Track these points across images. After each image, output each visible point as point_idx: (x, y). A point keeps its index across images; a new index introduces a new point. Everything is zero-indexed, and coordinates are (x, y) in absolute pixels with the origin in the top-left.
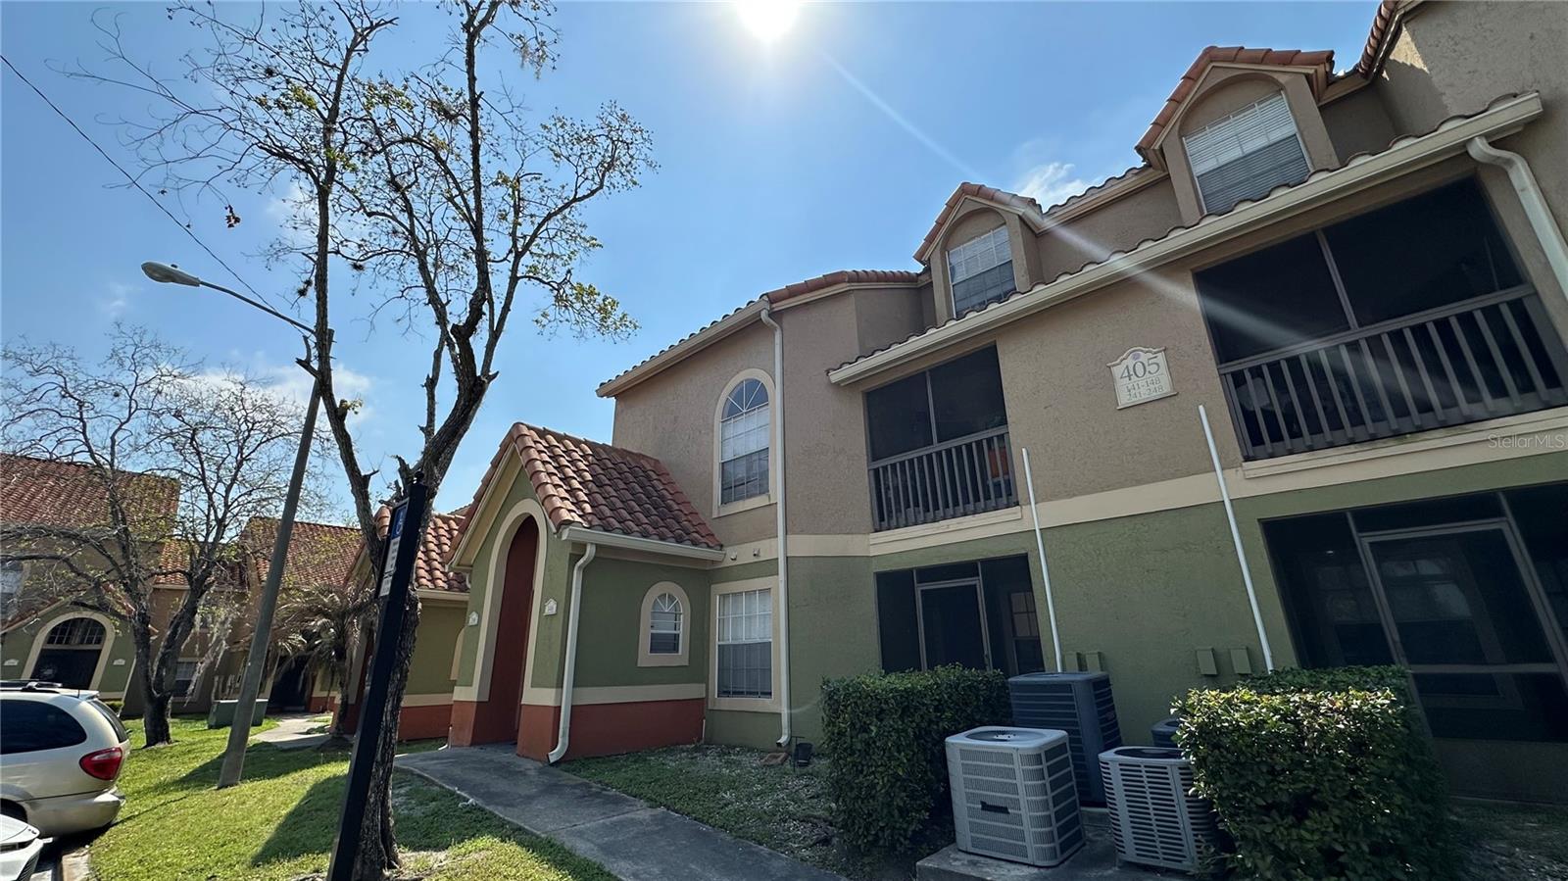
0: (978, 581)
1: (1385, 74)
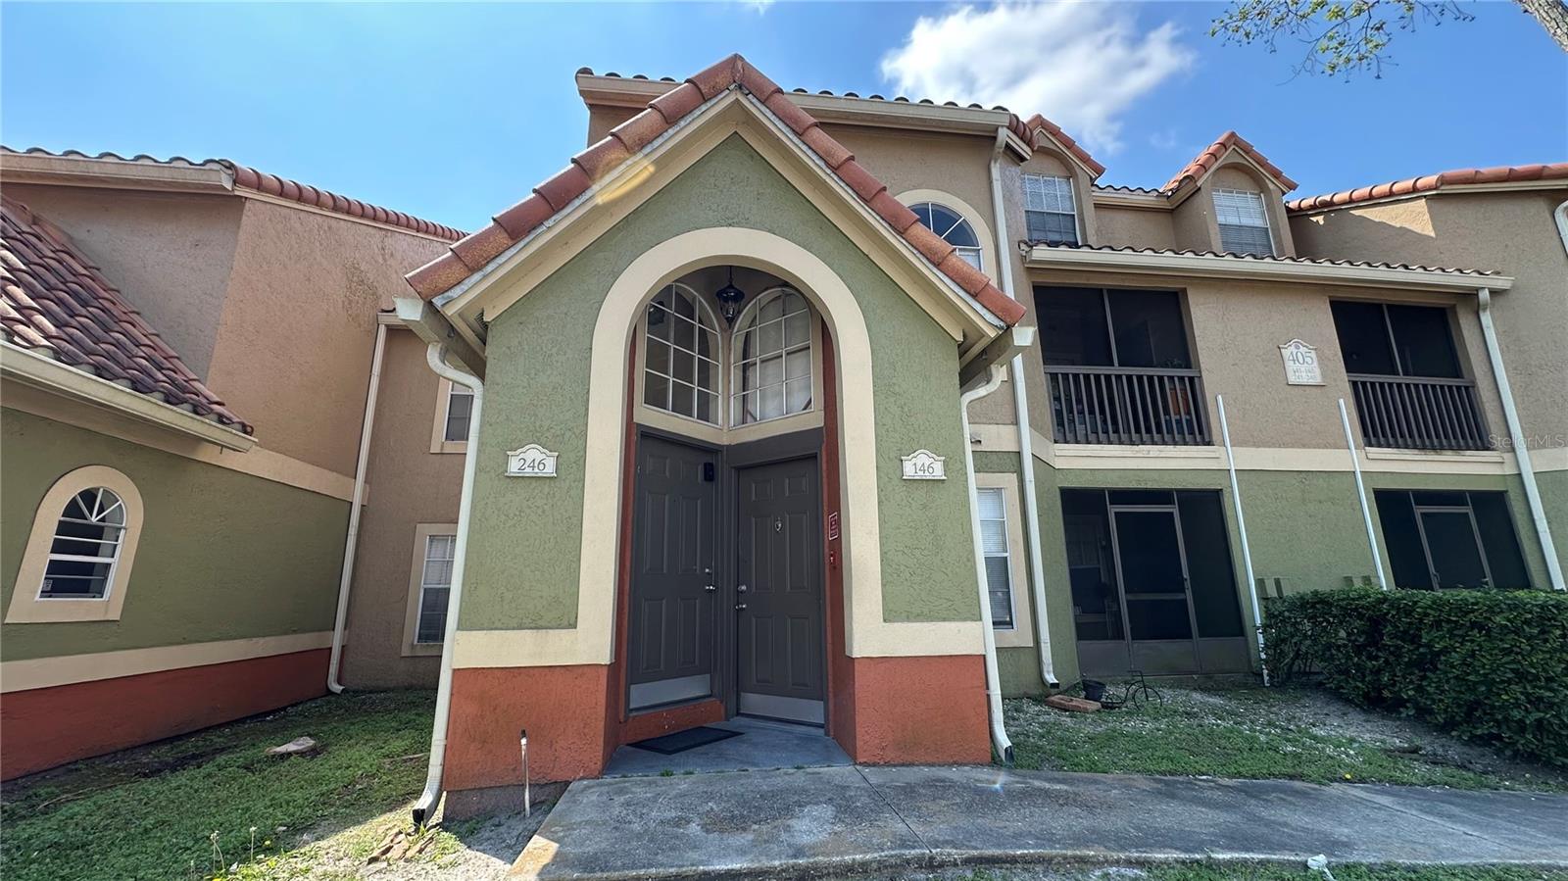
0: (1175, 510)
1: (1320, 219)
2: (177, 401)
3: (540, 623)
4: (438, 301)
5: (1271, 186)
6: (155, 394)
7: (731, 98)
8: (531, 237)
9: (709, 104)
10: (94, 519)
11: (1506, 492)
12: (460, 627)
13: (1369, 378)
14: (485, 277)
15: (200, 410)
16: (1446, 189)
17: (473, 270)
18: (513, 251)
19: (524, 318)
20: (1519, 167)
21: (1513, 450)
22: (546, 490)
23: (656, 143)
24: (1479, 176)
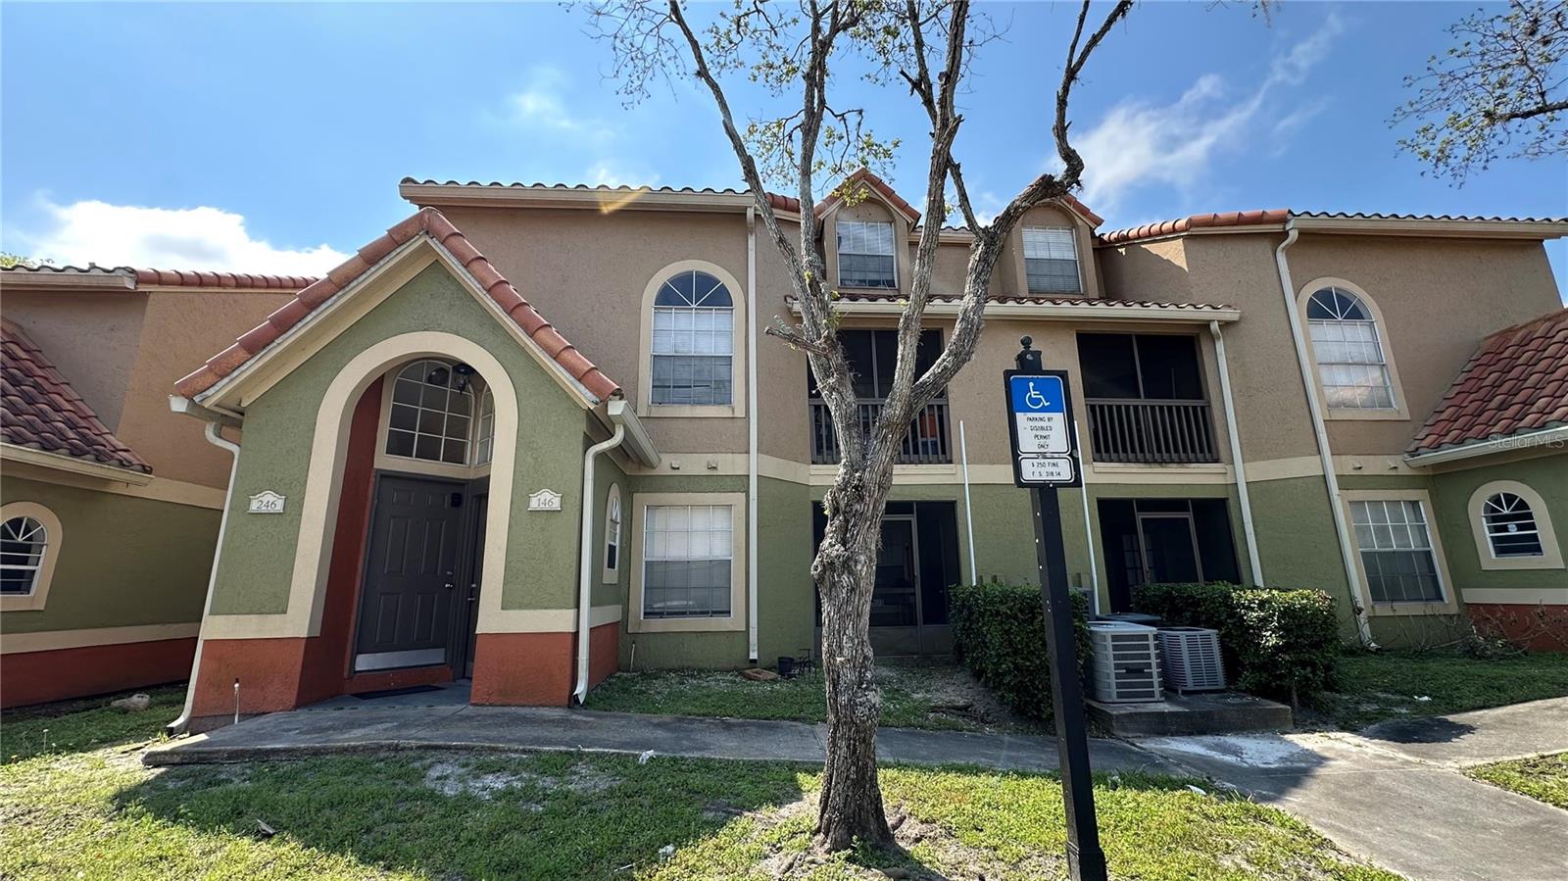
0: (913, 519)
1: (1122, 250)
2: (79, 453)
3: (263, 610)
4: (197, 399)
5: (1079, 222)
6: (60, 450)
7: (422, 241)
8: (265, 351)
9: (403, 247)
10: (20, 540)
11: (1227, 499)
12: (211, 613)
13: (1106, 402)
14: (232, 380)
15: (102, 457)
16: (1195, 231)
17: (222, 377)
18: (252, 361)
19: (271, 403)
20: (1247, 212)
21: (1233, 463)
22: (276, 521)
23: (361, 279)
24: (1217, 220)
